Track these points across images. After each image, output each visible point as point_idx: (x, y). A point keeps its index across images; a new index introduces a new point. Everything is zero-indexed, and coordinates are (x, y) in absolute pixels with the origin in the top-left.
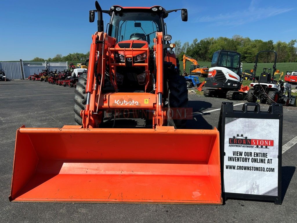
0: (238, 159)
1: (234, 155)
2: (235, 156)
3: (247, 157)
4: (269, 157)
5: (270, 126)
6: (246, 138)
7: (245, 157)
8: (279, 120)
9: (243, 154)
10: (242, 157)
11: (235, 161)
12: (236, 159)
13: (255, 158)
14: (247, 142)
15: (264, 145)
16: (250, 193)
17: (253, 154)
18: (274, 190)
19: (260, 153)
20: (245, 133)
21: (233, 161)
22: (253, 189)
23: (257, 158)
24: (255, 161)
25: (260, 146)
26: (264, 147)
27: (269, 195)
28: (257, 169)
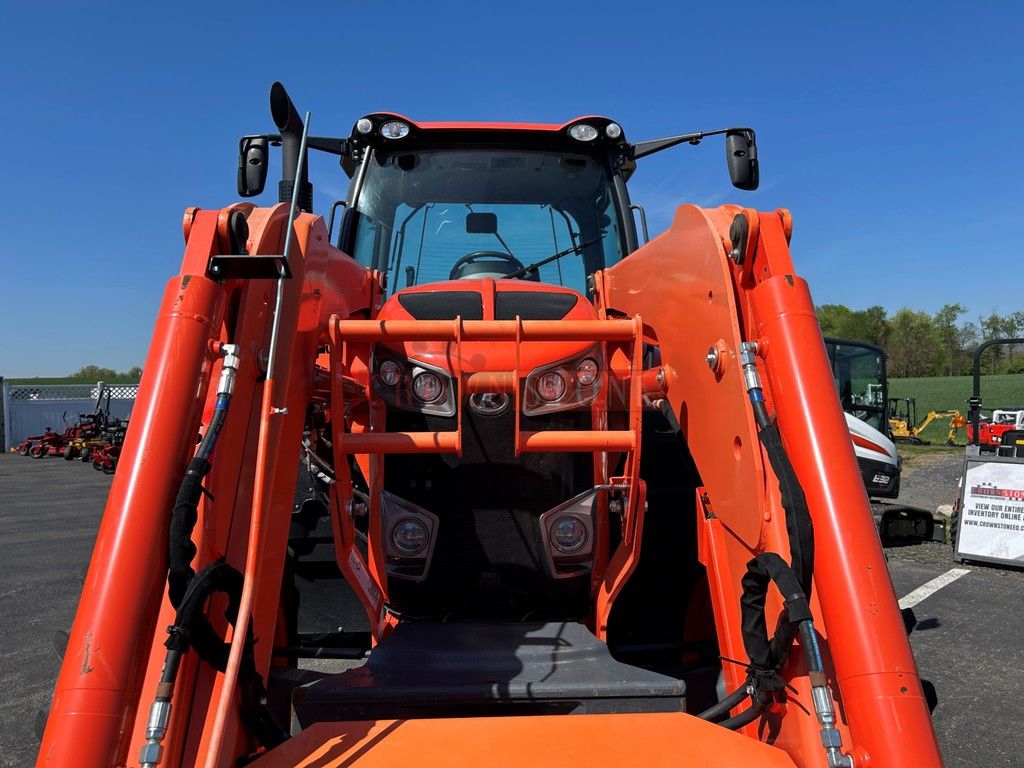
2: (978, 509)
3: (995, 511)
6: (996, 487)
7: (992, 511)
10: (988, 511)
12: (979, 513)
14: (997, 493)
16: (996, 557)
17: (1003, 508)
19: (1014, 507)
20: (995, 480)
21: (975, 515)
22: (999, 551)
23: (1009, 513)
24: (1007, 516)
25: (1014, 499)
28: (1008, 527)
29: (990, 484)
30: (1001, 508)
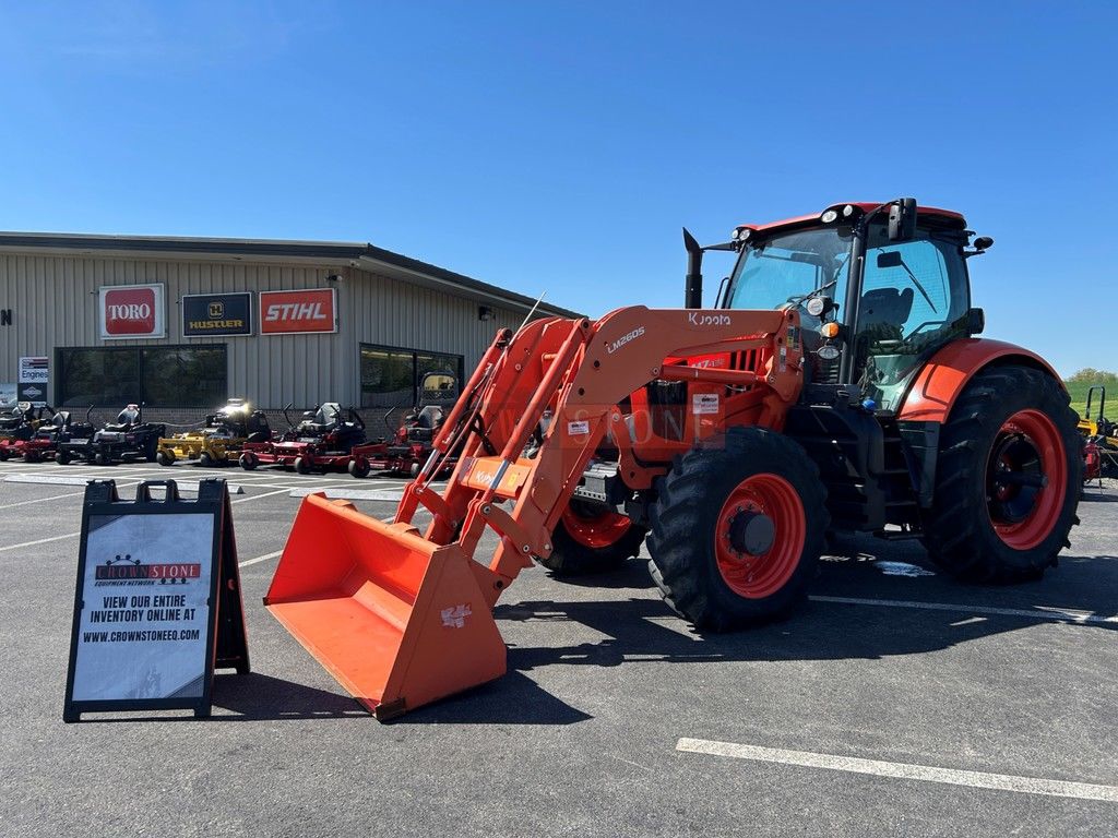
0: (116, 616)
1: (106, 606)
2: (108, 609)
3: (137, 608)
4: (188, 605)
5: (193, 530)
6: (138, 562)
7: (132, 609)
8: (212, 515)
9: (129, 602)
10: (126, 609)
11: (109, 621)
12: (109, 616)
13: (157, 608)
14: (140, 572)
15: (178, 576)
16: (137, 698)
17: (152, 601)
18: (195, 682)
19: (168, 597)
20: (136, 550)
21: (103, 620)
22: (146, 684)
23: (161, 608)
25: (168, 581)
26: (179, 580)
27: (184, 695)
28: (159, 636)
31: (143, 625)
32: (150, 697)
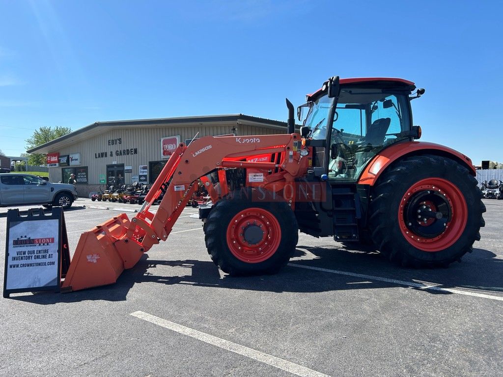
0: (22, 258)
2: (19, 256)
3: (30, 255)
4: (50, 253)
5: (50, 226)
6: (29, 238)
7: (28, 255)
8: (58, 220)
9: (27, 253)
10: (25, 255)
11: (19, 260)
12: (19, 258)
13: (38, 255)
14: (31, 242)
16: (32, 287)
17: (36, 252)
18: (54, 280)
19: (42, 250)
20: (29, 234)
21: (17, 260)
22: (35, 282)
24: (38, 257)
25: (42, 244)
26: (46, 244)
27: (50, 285)
28: (39, 264)
29: (26, 237)
30: (34, 251)
31: (33, 261)
32: (37, 286)
